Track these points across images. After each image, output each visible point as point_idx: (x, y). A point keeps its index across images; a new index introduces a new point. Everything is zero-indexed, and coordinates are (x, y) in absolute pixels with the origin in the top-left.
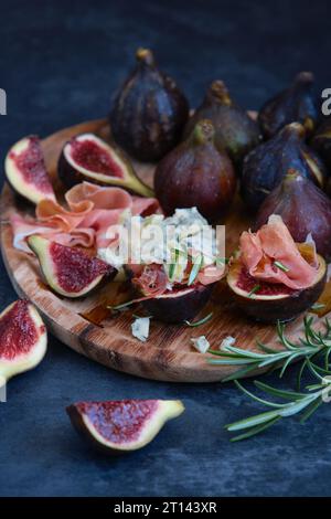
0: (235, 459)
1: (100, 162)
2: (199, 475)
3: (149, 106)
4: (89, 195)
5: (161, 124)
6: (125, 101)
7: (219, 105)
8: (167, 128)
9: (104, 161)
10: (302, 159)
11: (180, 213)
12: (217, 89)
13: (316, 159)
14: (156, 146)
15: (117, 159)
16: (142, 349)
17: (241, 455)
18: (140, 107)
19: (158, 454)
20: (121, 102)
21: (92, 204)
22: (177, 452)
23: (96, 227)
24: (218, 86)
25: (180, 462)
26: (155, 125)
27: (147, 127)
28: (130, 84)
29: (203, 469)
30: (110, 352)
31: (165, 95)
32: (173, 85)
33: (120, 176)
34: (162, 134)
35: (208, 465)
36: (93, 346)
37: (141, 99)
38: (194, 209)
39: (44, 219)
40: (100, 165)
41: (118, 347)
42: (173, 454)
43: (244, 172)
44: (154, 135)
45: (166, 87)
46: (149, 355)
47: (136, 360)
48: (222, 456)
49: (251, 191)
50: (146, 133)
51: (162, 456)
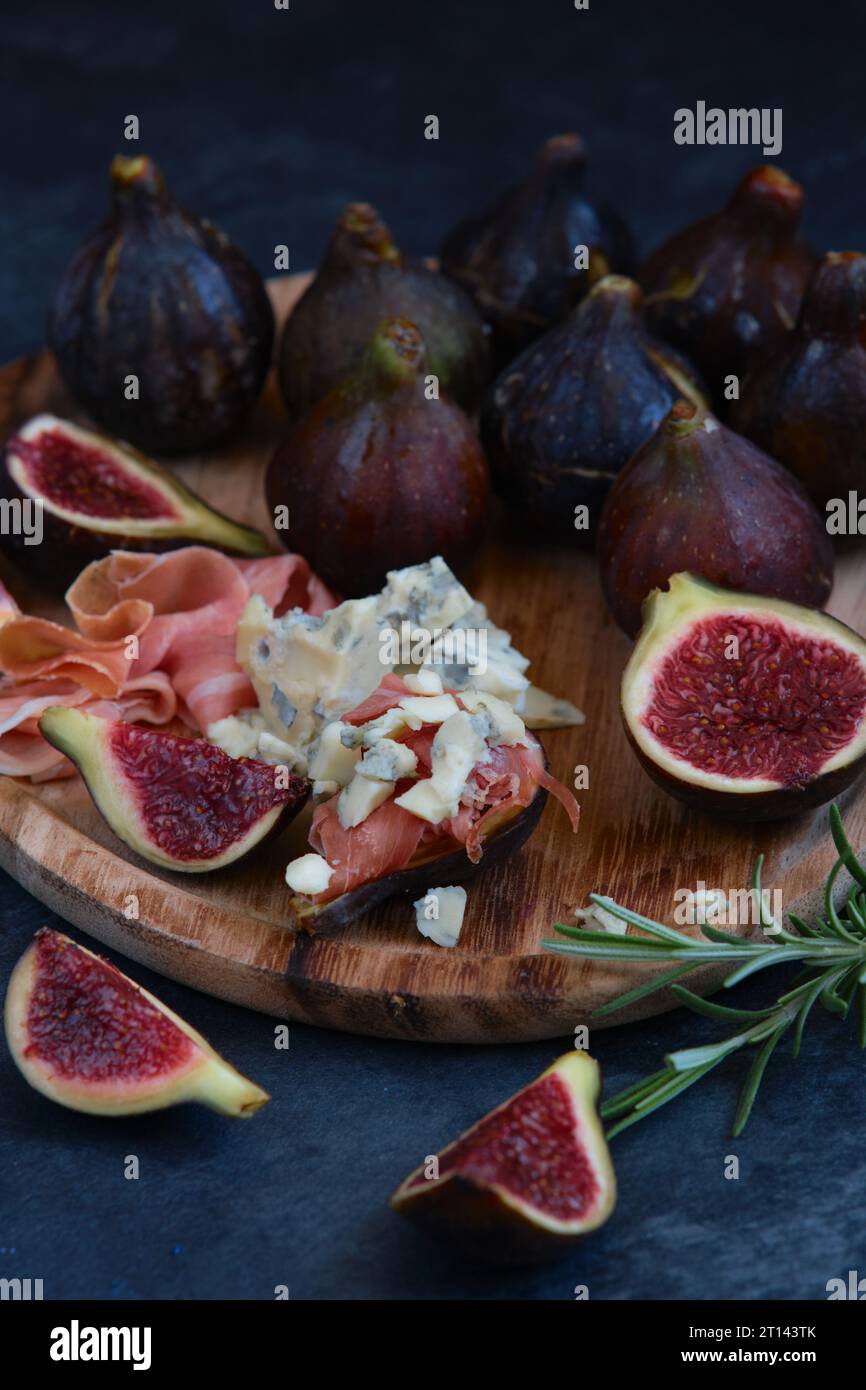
0: (830, 1205)
1: (105, 486)
2: (762, 1269)
3: (183, 306)
4: (129, 582)
5: (225, 350)
6: (112, 306)
7: (375, 267)
8: (239, 356)
9: (110, 480)
10: (653, 369)
11: (404, 581)
12: (362, 228)
13: (678, 358)
14: (220, 408)
15: (134, 469)
16: (469, 970)
17: (839, 1190)
18: (159, 317)
19: (630, 1240)
20: (101, 308)
21: (148, 608)
22: (672, 1225)
23: (168, 666)
24: (363, 219)
25: (694, 1247)
26: (209, 355)
27: (193, 365)
28: (112, 257)
29: (763, 1253)
30: (387, 998)
31: (215, 270)
32: (223, 238)
33: (168, 512)
34: (230, 374)
35: (770, 1237)
36: (334, 991)
37: (156, 295)
38: (438, 564)
39: (23, 676)
40: (110, 498)
41: (405, 980)
42: (666, 1232)
43: (505, 435)
44: (211, 383)
45: (211, 248)
46: (494, 983)
47: (466, 1003)
48: (791, 1206)
49: (542, 480)
50: (192, 380)
51: (642, 1244)
